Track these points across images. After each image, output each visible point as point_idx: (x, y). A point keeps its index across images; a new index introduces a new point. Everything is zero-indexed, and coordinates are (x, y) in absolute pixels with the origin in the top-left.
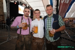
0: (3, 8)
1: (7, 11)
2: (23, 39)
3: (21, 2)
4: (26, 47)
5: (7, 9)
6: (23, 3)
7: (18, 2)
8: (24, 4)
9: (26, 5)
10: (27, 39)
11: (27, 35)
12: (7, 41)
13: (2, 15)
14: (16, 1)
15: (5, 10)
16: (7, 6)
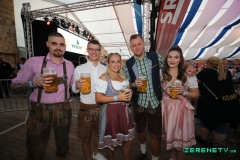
0: (15, 35)
1: (27, 43)
2: (46, 114)
3: (62, 21)
4: (55, 133)
5: (26, 38)
6: (69, 24)
7: (55, 19)
8: (73, 26)
9: (77, 28)
10: (59, 114)
11: (58, 104)
12: (24, 123)
13: (14, 55)
14: (50, 18)
15: (21, 42)
16: (25, 29)
